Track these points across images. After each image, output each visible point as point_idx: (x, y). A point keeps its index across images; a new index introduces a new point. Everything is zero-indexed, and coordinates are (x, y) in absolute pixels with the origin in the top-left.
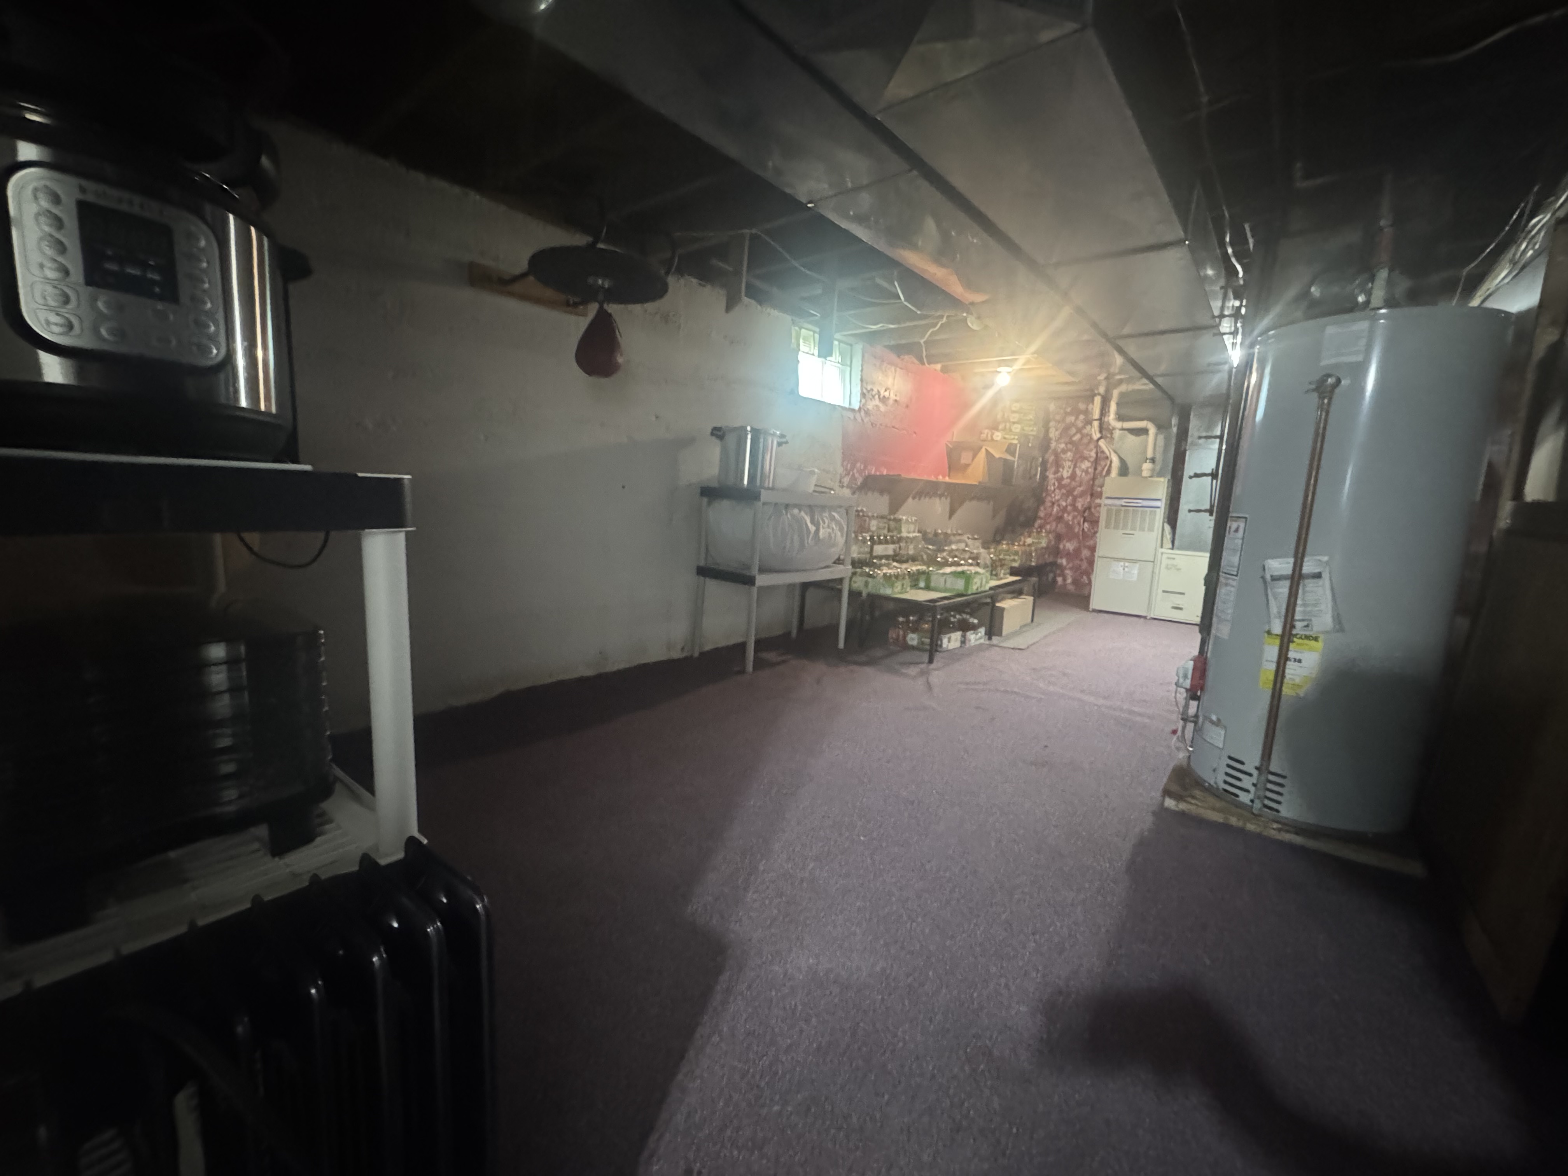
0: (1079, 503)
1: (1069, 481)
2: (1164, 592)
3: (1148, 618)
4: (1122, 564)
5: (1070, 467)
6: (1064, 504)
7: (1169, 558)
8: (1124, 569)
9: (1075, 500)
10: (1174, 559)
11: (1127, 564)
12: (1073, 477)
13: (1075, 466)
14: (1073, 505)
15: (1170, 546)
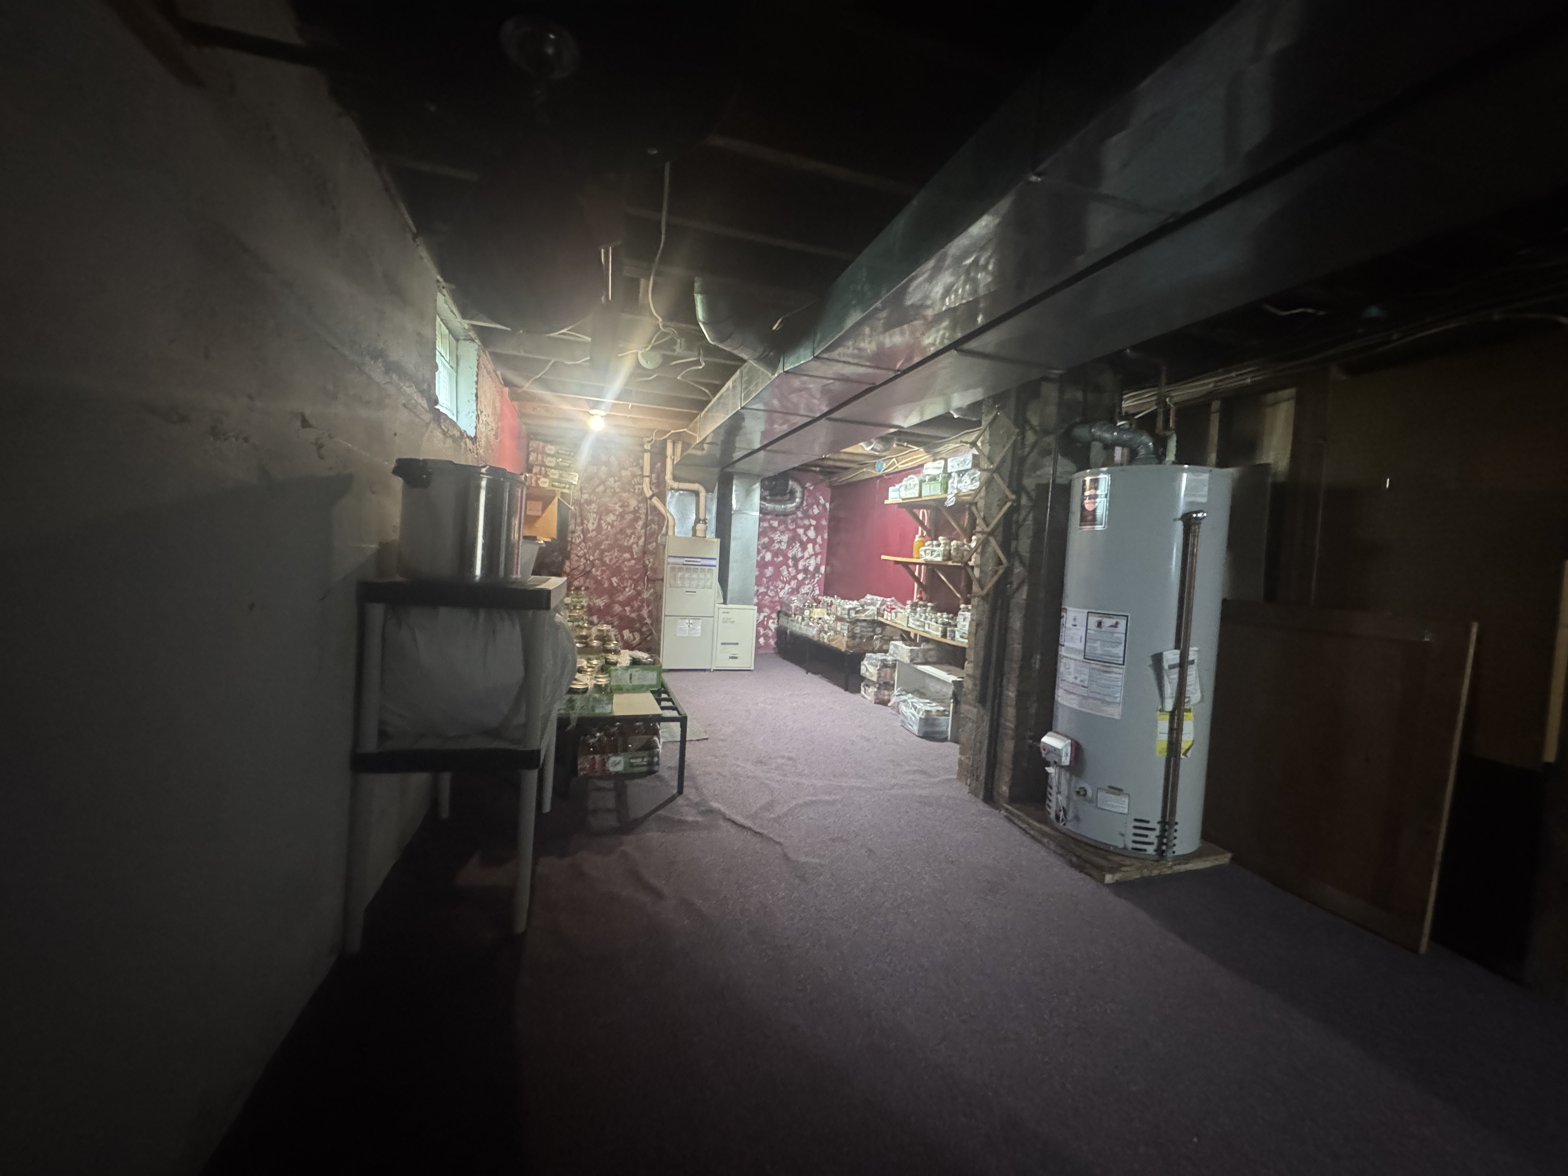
0: (607, 558)
1: (594, 533)
2: (722, 644)
3: (712, 670)
4: (687, 621)
5: (594, 520)
6: (591, 558)
7: (724, 613)
8: (689, 626)
9: (602, 552)
10: (728, 613)
11: (691, 621)
12: (599, 529)
13: (600, 519)
14: (601, 559)
15: (722, 601)
